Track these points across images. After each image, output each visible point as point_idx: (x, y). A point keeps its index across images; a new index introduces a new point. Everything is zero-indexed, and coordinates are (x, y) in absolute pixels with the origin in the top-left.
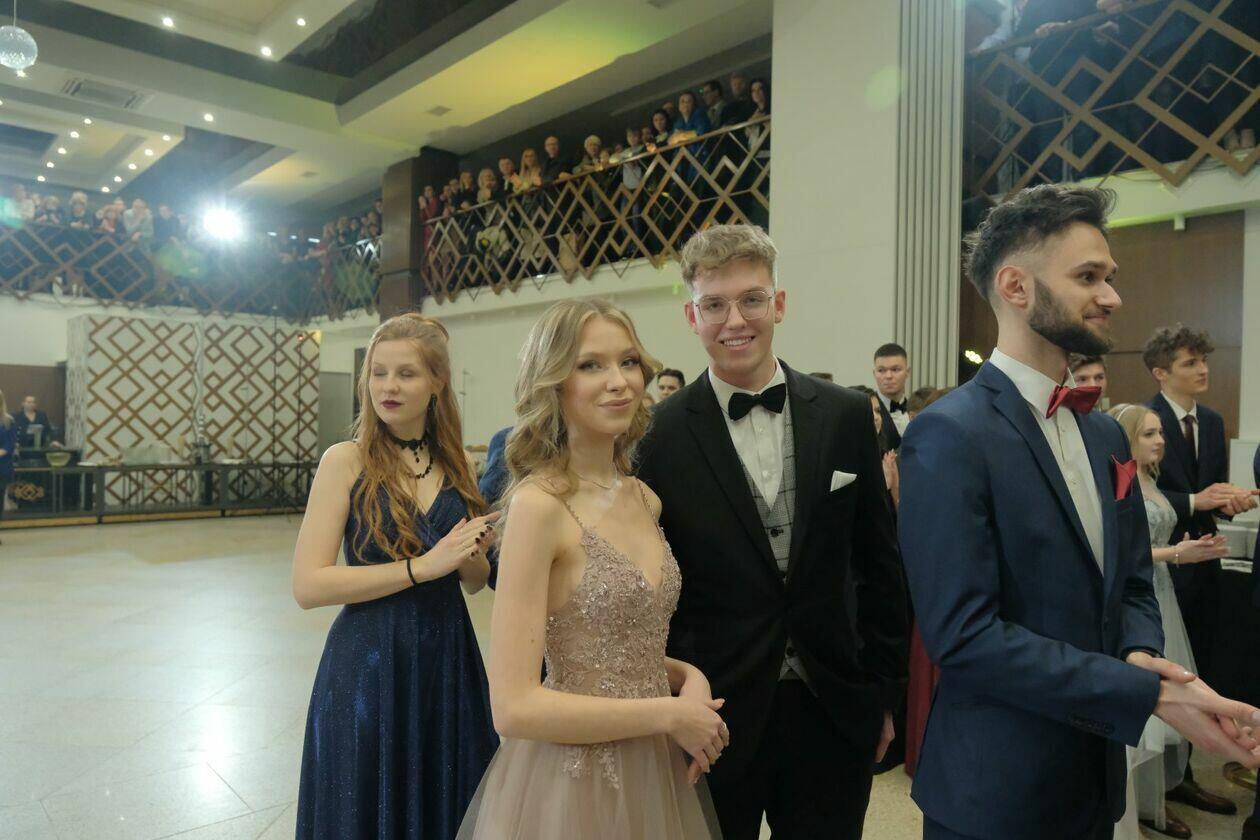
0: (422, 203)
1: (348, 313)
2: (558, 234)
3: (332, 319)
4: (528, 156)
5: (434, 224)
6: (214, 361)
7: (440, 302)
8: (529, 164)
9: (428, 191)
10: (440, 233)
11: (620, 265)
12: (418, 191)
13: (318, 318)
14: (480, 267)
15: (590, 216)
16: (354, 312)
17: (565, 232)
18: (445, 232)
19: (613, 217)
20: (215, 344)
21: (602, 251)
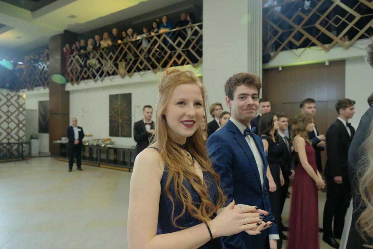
0: (65, 50)
1: (36, 88)
2: (118, 62)
3: (29, 90)
4: (106, 35)
5: (70, 58)
7: (73, 84)
8: (106, 38)
9: (67, 46)
10: (72, 61)
11: (142, 73)
12: (63, 46)
13: (23, 90)
14: (88, 73)
15: (130, 56)
16: (38, 88)
17: (121, 61)
18: (74, 60)
19: (138, 56)
21: (135, 68)
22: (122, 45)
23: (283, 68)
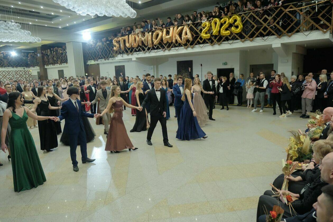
3: (33, 67)
6: (17, 75)
7: (47, 66)
14: (50, 62)
15: (60, 58)
16: (36, 66)
20: (16, 73)
21: (62, 62)
22: (58, 54)
23: (90, 64)
